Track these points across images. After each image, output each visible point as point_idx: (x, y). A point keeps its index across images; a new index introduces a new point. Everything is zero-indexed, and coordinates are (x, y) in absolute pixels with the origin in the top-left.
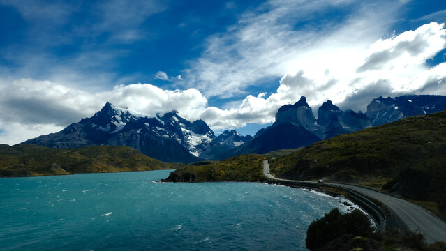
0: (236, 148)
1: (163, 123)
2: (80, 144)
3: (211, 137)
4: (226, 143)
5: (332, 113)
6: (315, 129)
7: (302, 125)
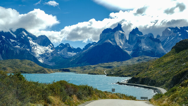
1: (15, 36)
3: (52, 49)
4: (61, 53)
5: (138, 37)
6: (126, 47)
7: (118, 44)
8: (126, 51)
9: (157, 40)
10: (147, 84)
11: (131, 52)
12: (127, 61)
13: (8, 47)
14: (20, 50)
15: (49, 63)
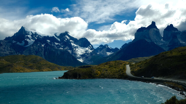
0: (108, 56)
1: (59, 40)
2: (5, 54)
3: (91, 49)
4: (101, 53)
6: (161, 43)
7: (153, 41)
13: (51, 49)
15: (88, 61)
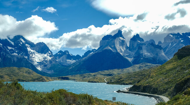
3: (50, 56)
4: (60, 61)
5: (139, 43)
6: (127, 54)
7: (118, 51)
8: (127, 58)
9: (159, 47)
10: (149, 92)
11: (132, 59)
12: (127, 69)
13: (6, 55)
14: (17, 58)
15: (47, 70)
